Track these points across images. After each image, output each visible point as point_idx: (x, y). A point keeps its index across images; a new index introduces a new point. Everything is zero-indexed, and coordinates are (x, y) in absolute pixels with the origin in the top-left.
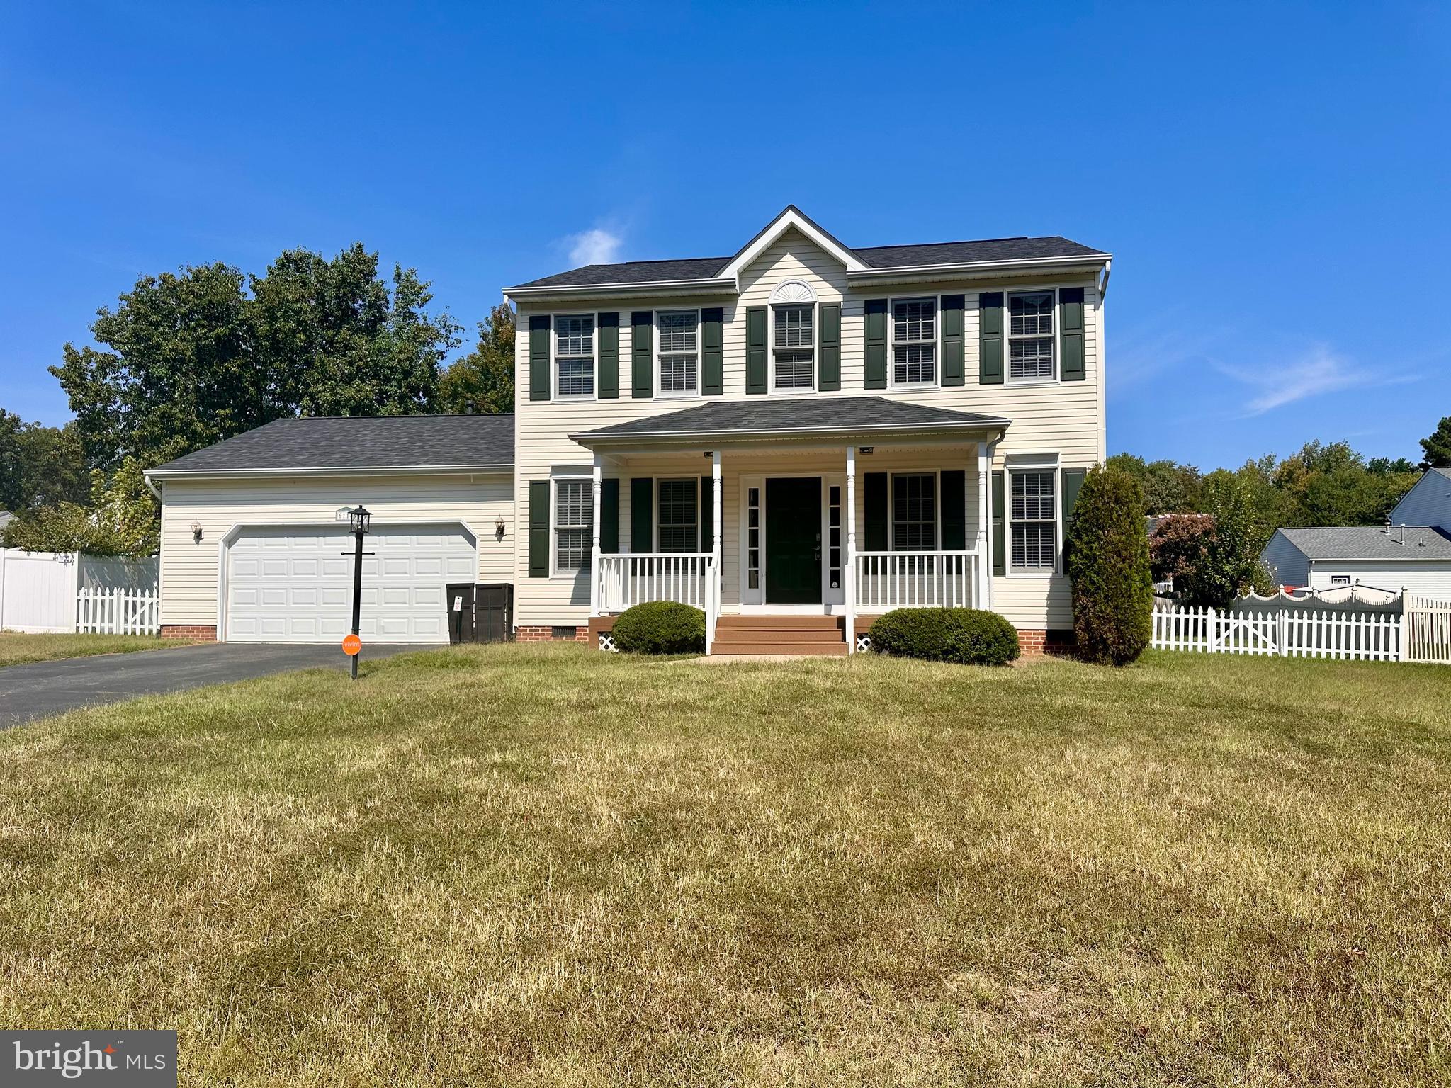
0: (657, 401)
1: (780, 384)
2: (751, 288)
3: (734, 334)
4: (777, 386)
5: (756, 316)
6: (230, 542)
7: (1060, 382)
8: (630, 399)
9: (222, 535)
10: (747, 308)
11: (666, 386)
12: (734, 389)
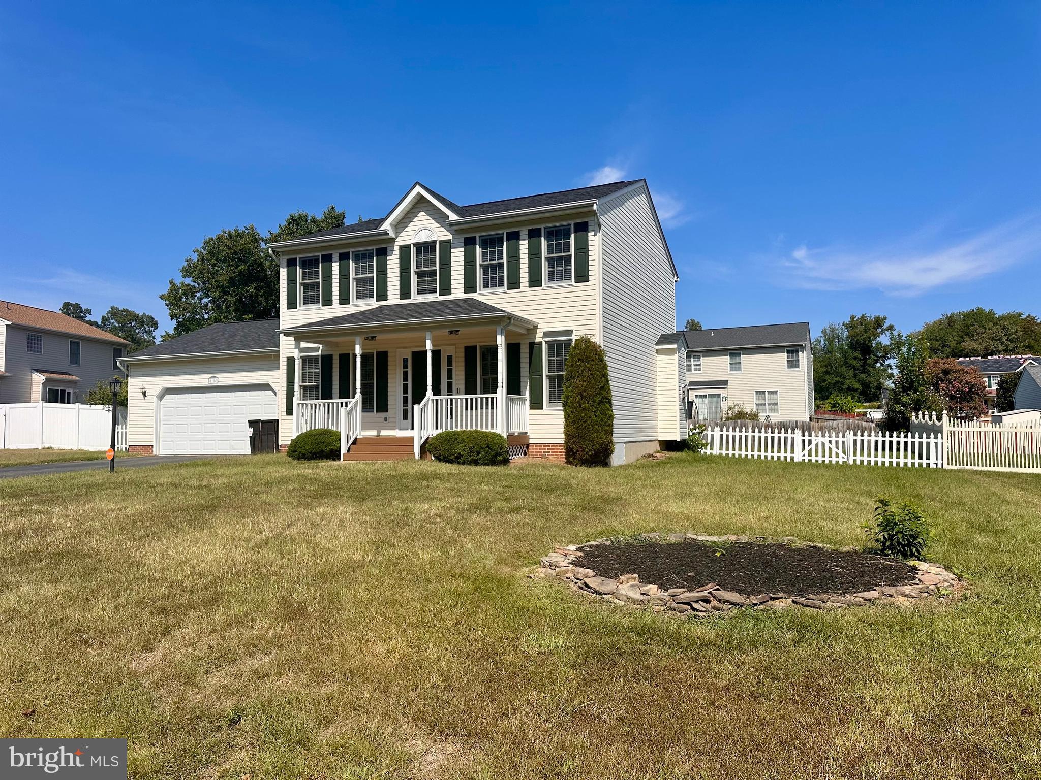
0: (354, 306)
1: (420, 292)
2: (402, 234)
3: (393, 263)
4: (418, 294)
5: (405, 249)
6: (161, 397)
7: (574, 284)
8: (338, 306)
9: (155, 394)
10: (400, 246)
11: (358, 297)
12: (394, 298)
